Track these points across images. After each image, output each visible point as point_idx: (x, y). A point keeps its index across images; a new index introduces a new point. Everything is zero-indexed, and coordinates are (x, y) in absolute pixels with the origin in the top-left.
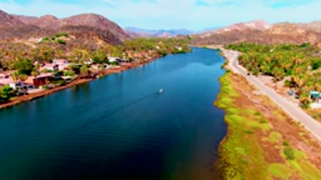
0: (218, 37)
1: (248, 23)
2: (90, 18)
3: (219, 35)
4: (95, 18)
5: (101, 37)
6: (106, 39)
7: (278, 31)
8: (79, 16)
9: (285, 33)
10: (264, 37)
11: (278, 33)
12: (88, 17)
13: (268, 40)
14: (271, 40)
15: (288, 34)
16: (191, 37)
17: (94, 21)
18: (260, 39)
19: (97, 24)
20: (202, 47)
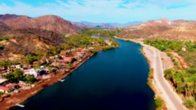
0: (138, 32)
1: (157, 20)
2: (51, 18)
3: (139, 30)
4: (54, 18)
5: (42, 39)
6: (46, 41)
7: (182, 29)
8: (44, 16)
9: (188, 31)
10: (172, 33)
11: (182, 31)
12: (49, 17)
13: (176, 36)
14: (177, 36)
15: (191, 31)
16: (120, 30)
17: (53, 20)
18: (169, 35)
19: (55, 22)
20: (127, 40)
